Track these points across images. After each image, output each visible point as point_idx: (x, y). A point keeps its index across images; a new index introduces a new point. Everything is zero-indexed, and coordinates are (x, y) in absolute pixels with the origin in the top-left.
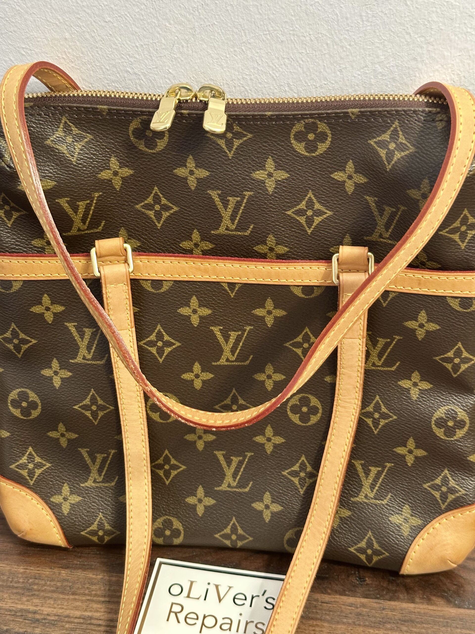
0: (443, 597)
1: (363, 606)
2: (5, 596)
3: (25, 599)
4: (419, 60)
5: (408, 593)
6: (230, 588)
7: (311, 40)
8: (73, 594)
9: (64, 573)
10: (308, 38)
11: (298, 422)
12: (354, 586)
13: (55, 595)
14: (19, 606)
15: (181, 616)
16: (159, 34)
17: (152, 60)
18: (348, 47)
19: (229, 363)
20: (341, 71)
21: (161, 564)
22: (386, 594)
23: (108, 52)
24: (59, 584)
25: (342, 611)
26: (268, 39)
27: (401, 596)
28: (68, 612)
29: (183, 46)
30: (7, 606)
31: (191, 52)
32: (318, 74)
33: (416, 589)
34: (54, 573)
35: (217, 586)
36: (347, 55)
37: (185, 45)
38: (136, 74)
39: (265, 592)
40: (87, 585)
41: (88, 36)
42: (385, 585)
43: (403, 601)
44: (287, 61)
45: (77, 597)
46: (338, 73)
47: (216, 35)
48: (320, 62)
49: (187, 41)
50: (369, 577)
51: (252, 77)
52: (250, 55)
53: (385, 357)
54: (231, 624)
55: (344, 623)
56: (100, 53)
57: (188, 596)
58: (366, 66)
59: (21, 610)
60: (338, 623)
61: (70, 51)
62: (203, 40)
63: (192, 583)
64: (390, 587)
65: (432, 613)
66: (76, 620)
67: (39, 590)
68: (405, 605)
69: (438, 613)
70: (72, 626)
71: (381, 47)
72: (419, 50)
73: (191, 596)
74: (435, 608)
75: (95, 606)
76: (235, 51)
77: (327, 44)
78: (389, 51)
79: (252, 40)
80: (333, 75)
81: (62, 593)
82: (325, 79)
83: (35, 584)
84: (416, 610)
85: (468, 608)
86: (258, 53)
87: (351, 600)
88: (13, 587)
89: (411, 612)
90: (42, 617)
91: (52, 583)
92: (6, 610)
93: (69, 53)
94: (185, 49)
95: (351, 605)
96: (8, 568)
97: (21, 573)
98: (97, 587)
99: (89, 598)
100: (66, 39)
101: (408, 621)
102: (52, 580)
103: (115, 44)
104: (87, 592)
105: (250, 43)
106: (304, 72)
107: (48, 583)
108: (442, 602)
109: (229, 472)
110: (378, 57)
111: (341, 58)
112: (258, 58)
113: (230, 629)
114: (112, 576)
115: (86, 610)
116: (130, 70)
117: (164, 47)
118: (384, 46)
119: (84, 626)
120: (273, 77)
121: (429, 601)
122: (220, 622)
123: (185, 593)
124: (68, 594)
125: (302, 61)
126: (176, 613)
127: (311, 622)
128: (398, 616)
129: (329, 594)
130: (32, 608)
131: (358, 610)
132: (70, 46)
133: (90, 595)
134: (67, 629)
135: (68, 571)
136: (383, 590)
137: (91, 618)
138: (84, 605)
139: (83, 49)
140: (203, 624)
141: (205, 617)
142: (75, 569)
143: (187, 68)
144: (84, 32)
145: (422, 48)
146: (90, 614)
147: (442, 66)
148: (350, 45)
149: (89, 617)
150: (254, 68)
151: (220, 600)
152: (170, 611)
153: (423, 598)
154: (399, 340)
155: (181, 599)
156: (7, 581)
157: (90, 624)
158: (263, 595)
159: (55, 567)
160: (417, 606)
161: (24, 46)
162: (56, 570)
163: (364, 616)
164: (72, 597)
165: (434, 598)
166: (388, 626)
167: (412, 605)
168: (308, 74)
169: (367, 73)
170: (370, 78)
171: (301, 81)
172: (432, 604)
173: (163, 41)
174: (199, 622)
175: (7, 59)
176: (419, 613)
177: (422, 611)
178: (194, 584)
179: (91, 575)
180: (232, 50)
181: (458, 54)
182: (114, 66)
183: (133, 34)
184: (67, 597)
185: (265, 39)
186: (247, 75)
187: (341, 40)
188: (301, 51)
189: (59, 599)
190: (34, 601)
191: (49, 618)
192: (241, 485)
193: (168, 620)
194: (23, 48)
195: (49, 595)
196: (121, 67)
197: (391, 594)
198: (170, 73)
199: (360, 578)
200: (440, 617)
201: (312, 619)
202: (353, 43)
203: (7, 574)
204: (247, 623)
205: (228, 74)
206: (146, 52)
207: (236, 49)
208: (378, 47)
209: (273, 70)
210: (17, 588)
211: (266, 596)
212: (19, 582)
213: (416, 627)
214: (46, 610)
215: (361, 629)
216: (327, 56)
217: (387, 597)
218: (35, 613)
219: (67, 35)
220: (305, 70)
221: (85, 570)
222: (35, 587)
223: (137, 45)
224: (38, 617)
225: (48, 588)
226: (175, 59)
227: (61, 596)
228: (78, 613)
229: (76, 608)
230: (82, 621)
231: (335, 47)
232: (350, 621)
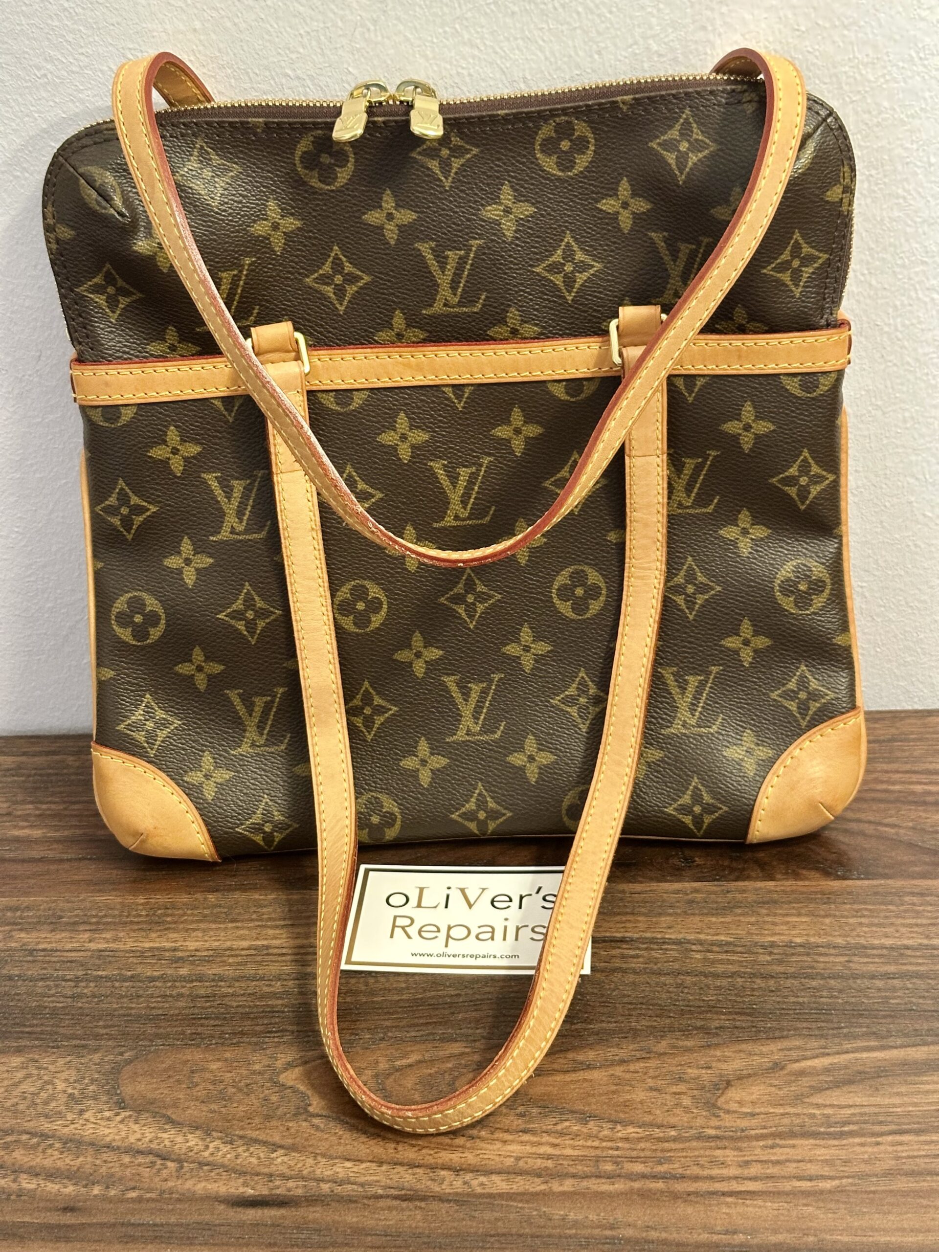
0: (817, 869)
1: (696, 891)
2: (121, 935)
3: (154, 935)
4: (710, 28)
5: (763, 869)
6: (484, 889)
7: (555, 9)
8: (232, 921)
9: (212, 897)
10: (550, 6)
11: (571, 615)
12: (678, 869)
13: (202, 926)
14: (147, 945)
15: (413, 931)
16: (334, 13)
17: (323, 55)
18: (608, 15)
19: (458, 523)
20: (599, 53)
21: (367, 872)
22: (730, 874)
23: (257, 47)
24: (206, 912)
25: (664, 901)
26: (492, 11)
27: (753, 874)
28: (228, 944)
29: (369, 30)
30: (127, 947)
31: (380, 38)
32: (566, 59)
33: (775, 863)
34: (196, 899)
35: (463, 891)
36: (608, 28)
37: (372, 28)
38: (298, 78)
39: (540, 889)
40: (254, 909)
41: (229, 24)
42: (726, 863)
43: (756, 879)
44: (520, 42)
45: (239, 924)
46: (596, 56)
47: (417, 9)
48: (570, 43)
49: (375, 22)
50: (700, 857)
51: (472, 71)
52: (466, 36)
53: (695, 490)
54: (493, 932)
55: (670, 915)
56: (245, 48)
57: (419, 905)
58: (636, 43)
59: (151, 949)
60: (660, 914)
61: (201, 48)
62: (398, 18)
63: (421, 890)
64: (734, 865)
65: (804, 889)
66: (243, 953)
67: (175, 923)
68: (759, 884)
69: (813, 889)
70: (239, 959)
71: (655, 12)
72: (709, 13)
73: (423, 905)
74: (807, 883)
75: (271, 932)
76: (445, 32)
77: (578, 13)
78: (667, 17)
79: (469, 15)
80: (589, 59)
81: (215, 922)
82: (578, 66)
83: (168, 915)
84: (778, 889)
85: (859, 879)
86: (478, 32)
87: (677, 886)
88: (132, 922)
89: (770, 892)
90: (188, 954)
91: (196, 912)
92: (126, 951)
93: (199, 52)
94: (372, 35)
95: (678, 892)
96: (119, 900)
97: (142, 904)
98: (270, 909)
99: (260, 923)
100: (195, 30)
101: (768, 903)
102: (196, 908)
103: (268, 32)
104: (254, 917)
105: (466, 19)
106: (546, 59)
107: (189, 912)
108: (818, 875)
109: (467, 711)
110: (651, 28)
111: (599, 33)
112: (478, 41)
113: (492, 938)
114: (292, 894)
115: (257, 939)
116: (290, 72)
117: (341, 33)
118: (659, 10)
119: (259, 958)
120: (501, 69)
121: (797, 876)
122: (475, 931)
123: (413, 901)
124: (224, 923)
125: (544, 41)
126: (403, 928)
127: (618, 918)
128: (751, 897)
129: (641, 882)
130: (168, 945)
131: (690, 897)
132: (200, 41)
133: (261, 920)
134: (230, 965)
135: (219, 895)
136: (724, 870)
137: (267, 947)
138: (254, 933)
139: (221, 45)
140: (448, 936)
141: (449, 928)
142: (229, 890)
143: (375, 62)
144: (222, 17)
145: (712, 10)
146: (265, 943)
147: (742, 35)
148: (611, 12)
149: (263, 946)
150: (474, 57)
151: (470, 906)
152: (394, 926)
153: (787, 873)
154: (716, 457)
155: (407, 910)
156: (120, 916)
157: (267, 954)
158: (538, 892)
159: (196, 892)
160: (779, 883)
161: (131, 46)
162: (198, 896)
163: (698, 903)
164: (230, 925)
165: (804, 872)
166: (739, 911)
167: (772, 883)
168: (552, 60)
169: (636, 54)
170: (643, 62)
171: (542, 72)
172: (802, 880)
173: (340, 24)
174: (443, 935)
175: (105, 68)
176: (783, 891)
177: (788, 889)
178: (425, 891)
179: (257, 897)
180: (441, 31)
181: (765, 15)
182: (267, 68)
183: (295, 16)
184: (222, 926)
185: (488, 11)
186: (463, 68)
187: (597, 6)
188: (540, 26)
189: (211, 929)
190: (172, 935)
191: (198, 953)
192: (487, 729)
193: (392, 936)
194: (130, 49)
195: (194, 926)
196: (277, 69)
197: (736, 874)
198: (350, 73)
199: (686, 859)
200: (816, 893)
201: (619, 914)
202: (614, 9)
203: (118, 907)
204: (518, 929)
205: (436, 68)
206: (314, 43)
207: (447, 29)
208: (650, 13)
209: (501, 57)
210: (138, 923)
211: (542, 893)
212: (141, 916)
213: (781, 908)
214: (192, 945)
215: (698, 918)
216: (579, 31)
217: (731, 877)
218: (175, 950)
219: (198, 25)
220: (547, 53)
221: (245, 891)
222: (169, 919)
223: (302, 32)
224: (180, 954)
225: (191, 918)
226: (358, 50)
227: (214, 926)
228: (245, 944)
229: (242, 938)
230: (253, 952)
231: (590, 17)
232: (679, 911)
